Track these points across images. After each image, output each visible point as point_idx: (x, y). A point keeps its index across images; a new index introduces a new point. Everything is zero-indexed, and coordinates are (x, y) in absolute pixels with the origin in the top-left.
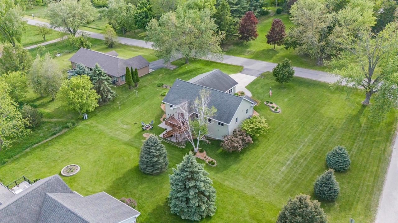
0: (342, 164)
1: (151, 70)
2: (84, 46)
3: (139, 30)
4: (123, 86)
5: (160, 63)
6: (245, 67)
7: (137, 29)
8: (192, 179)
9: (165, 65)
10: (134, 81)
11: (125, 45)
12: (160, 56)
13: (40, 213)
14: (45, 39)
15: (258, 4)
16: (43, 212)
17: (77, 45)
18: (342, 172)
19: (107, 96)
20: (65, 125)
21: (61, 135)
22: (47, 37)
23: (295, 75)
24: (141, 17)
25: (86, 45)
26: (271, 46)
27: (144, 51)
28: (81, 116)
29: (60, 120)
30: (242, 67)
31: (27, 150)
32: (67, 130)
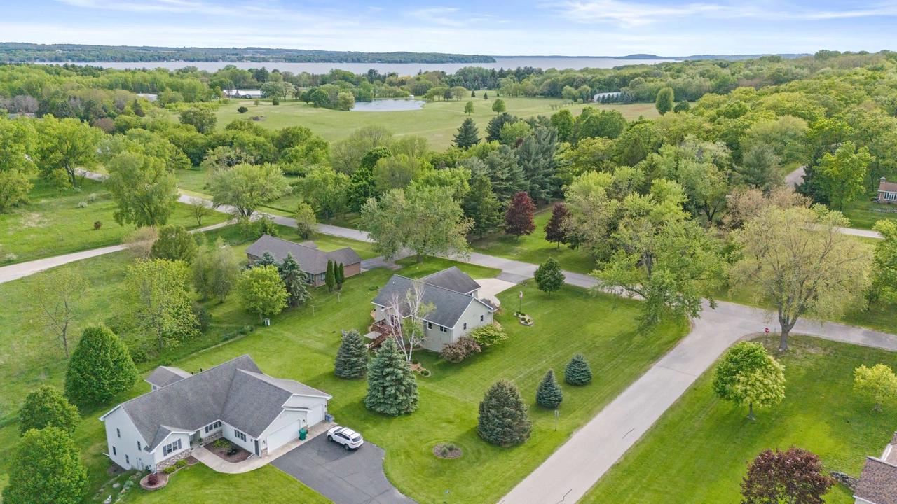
0: (578, 375)
1: (363, 270)
2: (268, 232)
3: (352, 214)
4: (322, 288)
5: (379, 260)
6: (504, 271)
7: (350, 212)
8: (390, 366)
9: (385, 264)
10: (337, 282)
11: (328, 236)
12: (378, 250)
13: (231, 385)
14: (199, 222)
15: (548, 180)
16: (234, 384)
17: (258, 231)
18: (579, 386)
19: (298, 297)
20: (241, 330)
21: (234, 342)
22: (204, 219)
23: (566, 281)
24: (357, 195)
25: (270, 231)
26: (554, 244)
27: (357, 244)
28: (261, 321)
29: (231, 325)
30: (500, 270)
31: (194, 354)
32: (242, 336)
